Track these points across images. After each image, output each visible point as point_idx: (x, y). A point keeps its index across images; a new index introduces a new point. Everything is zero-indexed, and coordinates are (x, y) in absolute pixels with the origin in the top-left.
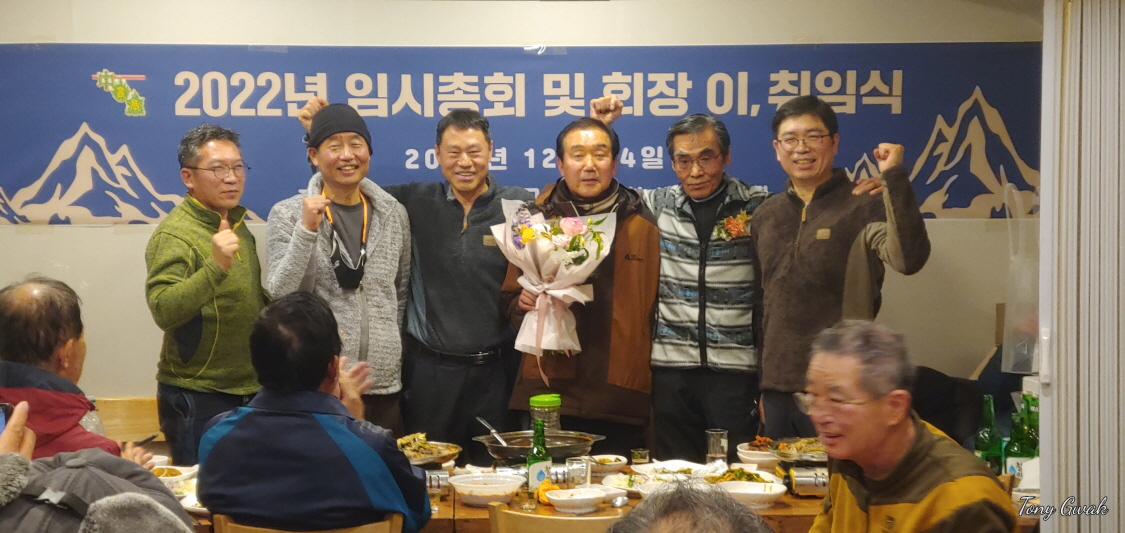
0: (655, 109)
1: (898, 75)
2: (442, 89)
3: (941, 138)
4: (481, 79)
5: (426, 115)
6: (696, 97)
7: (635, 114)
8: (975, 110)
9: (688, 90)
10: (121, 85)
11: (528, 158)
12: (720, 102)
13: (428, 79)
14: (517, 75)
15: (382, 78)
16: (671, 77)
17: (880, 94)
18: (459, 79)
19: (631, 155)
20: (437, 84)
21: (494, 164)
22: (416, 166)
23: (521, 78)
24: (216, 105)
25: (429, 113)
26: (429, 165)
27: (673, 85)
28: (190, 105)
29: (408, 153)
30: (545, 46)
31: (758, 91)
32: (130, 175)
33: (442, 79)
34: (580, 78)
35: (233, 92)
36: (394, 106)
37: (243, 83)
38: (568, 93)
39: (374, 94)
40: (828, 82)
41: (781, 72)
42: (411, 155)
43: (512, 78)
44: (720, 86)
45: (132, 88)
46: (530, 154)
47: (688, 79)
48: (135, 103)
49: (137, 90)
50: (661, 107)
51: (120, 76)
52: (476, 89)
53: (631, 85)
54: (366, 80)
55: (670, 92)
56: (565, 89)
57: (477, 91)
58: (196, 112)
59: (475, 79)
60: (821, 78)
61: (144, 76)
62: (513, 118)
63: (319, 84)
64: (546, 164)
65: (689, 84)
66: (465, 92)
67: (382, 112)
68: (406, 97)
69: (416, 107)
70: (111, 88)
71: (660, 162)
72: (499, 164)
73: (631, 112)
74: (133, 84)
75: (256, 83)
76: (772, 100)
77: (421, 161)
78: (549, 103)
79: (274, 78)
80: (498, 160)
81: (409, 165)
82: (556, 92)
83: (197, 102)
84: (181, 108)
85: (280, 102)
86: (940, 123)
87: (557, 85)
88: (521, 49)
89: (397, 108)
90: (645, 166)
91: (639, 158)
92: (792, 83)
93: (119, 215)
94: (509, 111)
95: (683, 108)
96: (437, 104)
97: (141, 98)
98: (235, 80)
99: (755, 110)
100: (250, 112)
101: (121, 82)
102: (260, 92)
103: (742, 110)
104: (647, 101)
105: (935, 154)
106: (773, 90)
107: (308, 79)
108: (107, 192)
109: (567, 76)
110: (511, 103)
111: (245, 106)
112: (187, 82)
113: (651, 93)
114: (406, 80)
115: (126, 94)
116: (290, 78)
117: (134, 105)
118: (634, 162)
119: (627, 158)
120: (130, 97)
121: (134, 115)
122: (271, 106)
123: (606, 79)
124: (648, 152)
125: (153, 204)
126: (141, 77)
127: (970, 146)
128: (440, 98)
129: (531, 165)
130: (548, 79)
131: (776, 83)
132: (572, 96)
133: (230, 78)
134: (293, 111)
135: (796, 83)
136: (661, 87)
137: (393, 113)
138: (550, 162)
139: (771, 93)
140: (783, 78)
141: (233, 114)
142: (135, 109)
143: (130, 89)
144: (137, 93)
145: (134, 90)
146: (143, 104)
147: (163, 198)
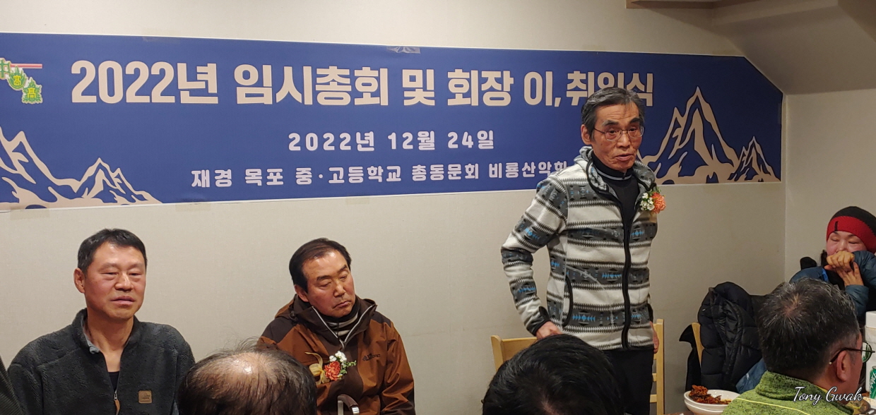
0: (487, 102)
1: (650, 77)
2: (319, 80)
3: (677, 125)
4: (352, 73)
5: (306, 103)
6: (517, 91)
7: (473, 105)
8: (697, 105)
9: (511, 85)
10: (17, 73)
11: (391, 141)
12: (533, 96)
13: (307, 71)
14: (381, 70)
15: (267, 70)
16: (498, 74)
17: (642, 92)
18: (333, 72)
19: (470, 137)
20: (315, 76)
21: (364, 146)
22: (298, 149)
23: (384, 72)
24: (111, 92)
25: (309, 101)
26: (309, 148)
27: (500, 81)
28: (84, 93)
29: (291, 136)
31: (560, 87)
32: (27, 161)
33: (320, 71)
34: (430, 73)
35: (128, 80)
36: (277, 95)
37: (137, 71)
38: (422, 86)
39: (260, 83)
40: (606, 81)
41: (575, 72)
42: (294, 139)
43: (377, 72)
44: (533, 82)
45: (29, 76)
46: (393, 137)
47: (511, 77)
48: (32, 91)
49: (34, 78)
50: (492, 99)
51: (16, 65)
52: (348, 81)
53: (469, 80)
54: (253, 71)
55: (498, 87)
56: (419, 83)
57: (349, 83)
58: (93, 99)
59: (347, 72)
60: (602, 77)
61: (41, 65)
62: (379, 106)
63: (209, 73)
64: (406, 146)
65: (512, 81)
66: (339, 84)
67: (267, 100)
68: (288, 87)
69: (297, 96)
70: (7, 77)
71: (491, 143)
72: (367, 146)
73: (469, 103)
74: (29, 73)
75: (150, 72)
76: (569, 94)
77: (302, 143)
78: (407, 94)
79: (168, 68)
80: (367, 142)
81: (292, 147)
82: (412, 85)
83: (93, 89)
84: (77, 96)
85: (173, 89)
86: (676, 113)
87: (413, 79)
88: (384, 48)
89: (280, 96)
90: (480, 147)
91: (476, 140)
92: (582, 81)
93: (17, 200)
94: (375, 101)
95: (507, 101)
96: (315, 93)
97: (38, 86)
98: (130, 69)
99: (558, 101)
100: (145, 99)
101: (18, 71)
102: (154, 80)
103: (549, 103)
104: (481, 94)
105: (673, 136)
106: (570, 86)
107: (200, 69)
108: (5, 179)
109: (421, 72)
110: (376, 94)
111: (138, 94)
112: (83, 71)
113: (484, 87)
114: (288, 71)
115: (23, 81)
116: (182, 67)
117: (31, 93)
118: (472, 143)
119: (467, 141)
120: (26, 85)
121: (32, 103)
122: (164, 94)
123: (450, 75)
124: (482, 135)
125: (50, 189)
126: (39, 66)
127: (694, 131)
128: (318, 88)
129: (394, 147)
130: (406, 74)
131: (572, 81)
132: (425, 89)
133: (125, 66)
134: (186, 98)
135: (585, 82)
136: (491, 82)
137: (277, 101)
138: (408, 144)
139: (568, 89)
140: (576, 77)
141: (128, 101)
142: (32, 96)
143: (26, 77)
144: (33, 81)
145: (31, 78)
146: (40, 92)
147: (59, 182)
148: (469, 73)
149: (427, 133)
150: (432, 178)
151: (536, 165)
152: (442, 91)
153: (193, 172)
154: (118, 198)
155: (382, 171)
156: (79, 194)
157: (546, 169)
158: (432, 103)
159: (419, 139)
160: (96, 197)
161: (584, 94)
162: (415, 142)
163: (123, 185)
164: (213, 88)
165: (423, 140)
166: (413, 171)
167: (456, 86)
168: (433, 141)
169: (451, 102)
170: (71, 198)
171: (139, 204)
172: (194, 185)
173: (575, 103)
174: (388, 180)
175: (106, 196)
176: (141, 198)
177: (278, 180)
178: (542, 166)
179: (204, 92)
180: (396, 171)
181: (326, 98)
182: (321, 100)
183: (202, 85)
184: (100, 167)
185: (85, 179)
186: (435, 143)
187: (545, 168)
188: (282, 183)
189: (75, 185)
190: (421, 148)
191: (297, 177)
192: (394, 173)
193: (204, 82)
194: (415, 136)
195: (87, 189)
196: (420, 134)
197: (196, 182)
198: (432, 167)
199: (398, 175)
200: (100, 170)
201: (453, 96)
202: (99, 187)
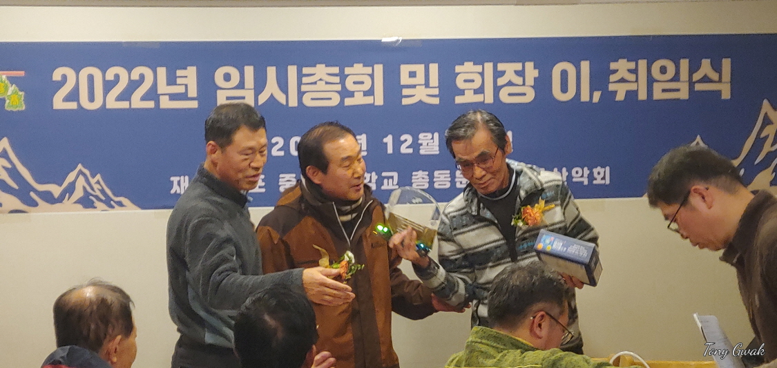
0: (504, 97)
1: (726, 63)
2: (305, 80)
3: (767, 121)
4: (342, 71)
5: (291, 105)
6: (543, 84)
7: (486, 102)
9: (535, 78)
10: (1, 81)
11: (386, 144)
12: (564, 89)
13: (292, 71)
14: (376, 66)
15: (249, 71)
16: (518, 66)
17: (715, 82)
18: (321, 71)
20: (300, 76)
22: (282, 153)
23: (379, 69)
24: (92, 98)
25: (293, 102)
26: (292, 152)
27: (521, 73)
28: (68, 99)
29: (274, 140)
30: (401, 39)
31: (600, 79)
32: (9, 166)
33: (306, 70)
34: (434, 68)
35: (108, 86)
36: (259, 96)
37: (117, 77)
38: (423, 83)
39: (241, 86)
40: (663, 70)
41: (620, 60)
42: (277, 143)
43: (370, 69)
44: (564, 74)
45: (12, 84)
46: (389, 140)
47: (535, 68)
48: (15, 98)
49: (17, 85)
50: (510, 95)
51: (1, 72)
52: (337, 79)
53: (482, 74)
54: (234, 72)
55: (519, 80)
56: (420, 79)
57: (338, 81)
58: (72, 105)
59: (336, 70)
60: (656, 66)
61: (23, 72)
62: (372, 106)
63: (189, 77)
64: (404, 149)
65: (536, 73)
66: (327, 83)
68: (272, 88)
69: (281, 98)
73: (482, 100)
74: (12, 80)
75: (130, 77)
76: (612, 87)
77: (285, 148)
79: (148, 72)
81: (275, 152)
82: (412, 81)
83: (74, 96)
84: (59, 103)
85: (152, 94)
86: (766, 107)
87: (413, 74)
88: (379, 42)
89: (263, 98)
92: (630, 71)
94: (369, 100)
95: (530, 96)
96: (301, 94)
97: (21, 93)
98: (110, 75)
99: (597, 96)
100: (124, 105)
101: (2, 78)
102: (134, 85)
104: (497, 90)
105: (762, 136)
106: (613, 78)
107: (179, 73)
109: (422, 66)
110: (370, 93)
111: (119, 98)
112: (65, 77)
113: (501, 81)
114: (271, 72)
115: (6, 89)
116: (162, 71)
117: (14, 100)
120: (9, 93)
121: (14, 110)
122: (143, 98)
123: (458, 69)
125: (32, 194)
126: (21, 73)
128: (304, 88)
129: (390, 151)
130: (405, 69)
131: (615, 71)
132: (427, 85)
133: (105, 73)
134: (165, 103)
135: (634, 71)
136: (510, 76)
137: (260, 103)
138: (407, 148)
139: (611, 80)
140: (622, 67)
141: (108, 106)
142: (14, 103)
143: (9, 85)
144: (16, 88)
145: (14, 85)
146: (23, 98)
147: (42, 188)
148: (481, 66)
149: (430, 135)
150: (436, 186)
151: (569, 171)
152: (448, 87)
153: (172, 179)
154: (97, 204)
155: (376, 177)
156: (60, 199)
157: (582, 176)
158: (436, 101)
159: (420, 142)
160: (75, 203)
161: (633, 87)
162: (416, 145)
163: (103, 191)
164: (193, 92)
165: (425, 143)
166: (413, 177)
167: (466, 81)
168: (438, 144)
169: (459, 100)
170: (53, 203)
171: (118, 211)
172: (173, 192)
173: (620, 97)
174: (383, 188)
175: (87, 202)
176: (120, 204)
177: (260, 187)
178: (577, 172)
179: (184, 97)
180: (392, 177)
181: (312, 99)
182: (307, 101)
183: (181, 90)
184: (81, 172)
185: (65, 184)
186: (439, 146)
187: (580, 174)
188: (263, 190)
189: (56, 190)
190: (422, 152)
191: (280, 184)
192: (391, 180)
193: (184, 87)
194: (416, 139)
195: (67, 195)
196: (421, 136)
197: (175, 189)
198: (436, 173)
199: (395, 182)
200: (81, 176)
201: (462, 92)
202: (78, 193)
